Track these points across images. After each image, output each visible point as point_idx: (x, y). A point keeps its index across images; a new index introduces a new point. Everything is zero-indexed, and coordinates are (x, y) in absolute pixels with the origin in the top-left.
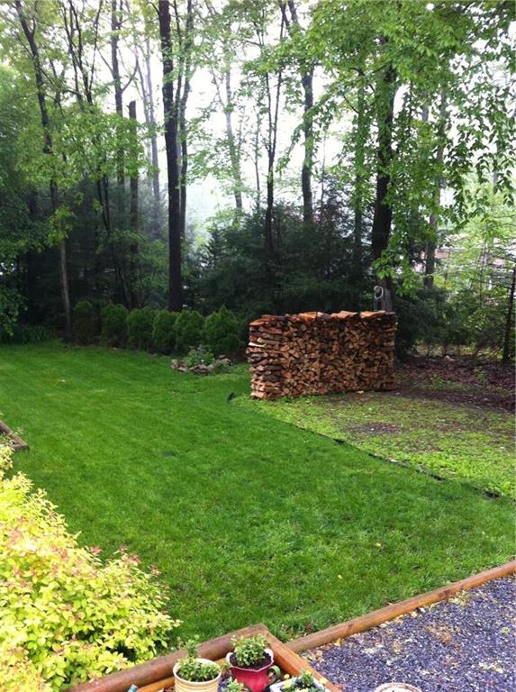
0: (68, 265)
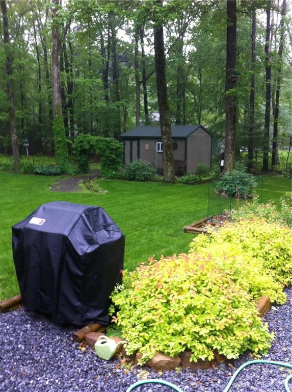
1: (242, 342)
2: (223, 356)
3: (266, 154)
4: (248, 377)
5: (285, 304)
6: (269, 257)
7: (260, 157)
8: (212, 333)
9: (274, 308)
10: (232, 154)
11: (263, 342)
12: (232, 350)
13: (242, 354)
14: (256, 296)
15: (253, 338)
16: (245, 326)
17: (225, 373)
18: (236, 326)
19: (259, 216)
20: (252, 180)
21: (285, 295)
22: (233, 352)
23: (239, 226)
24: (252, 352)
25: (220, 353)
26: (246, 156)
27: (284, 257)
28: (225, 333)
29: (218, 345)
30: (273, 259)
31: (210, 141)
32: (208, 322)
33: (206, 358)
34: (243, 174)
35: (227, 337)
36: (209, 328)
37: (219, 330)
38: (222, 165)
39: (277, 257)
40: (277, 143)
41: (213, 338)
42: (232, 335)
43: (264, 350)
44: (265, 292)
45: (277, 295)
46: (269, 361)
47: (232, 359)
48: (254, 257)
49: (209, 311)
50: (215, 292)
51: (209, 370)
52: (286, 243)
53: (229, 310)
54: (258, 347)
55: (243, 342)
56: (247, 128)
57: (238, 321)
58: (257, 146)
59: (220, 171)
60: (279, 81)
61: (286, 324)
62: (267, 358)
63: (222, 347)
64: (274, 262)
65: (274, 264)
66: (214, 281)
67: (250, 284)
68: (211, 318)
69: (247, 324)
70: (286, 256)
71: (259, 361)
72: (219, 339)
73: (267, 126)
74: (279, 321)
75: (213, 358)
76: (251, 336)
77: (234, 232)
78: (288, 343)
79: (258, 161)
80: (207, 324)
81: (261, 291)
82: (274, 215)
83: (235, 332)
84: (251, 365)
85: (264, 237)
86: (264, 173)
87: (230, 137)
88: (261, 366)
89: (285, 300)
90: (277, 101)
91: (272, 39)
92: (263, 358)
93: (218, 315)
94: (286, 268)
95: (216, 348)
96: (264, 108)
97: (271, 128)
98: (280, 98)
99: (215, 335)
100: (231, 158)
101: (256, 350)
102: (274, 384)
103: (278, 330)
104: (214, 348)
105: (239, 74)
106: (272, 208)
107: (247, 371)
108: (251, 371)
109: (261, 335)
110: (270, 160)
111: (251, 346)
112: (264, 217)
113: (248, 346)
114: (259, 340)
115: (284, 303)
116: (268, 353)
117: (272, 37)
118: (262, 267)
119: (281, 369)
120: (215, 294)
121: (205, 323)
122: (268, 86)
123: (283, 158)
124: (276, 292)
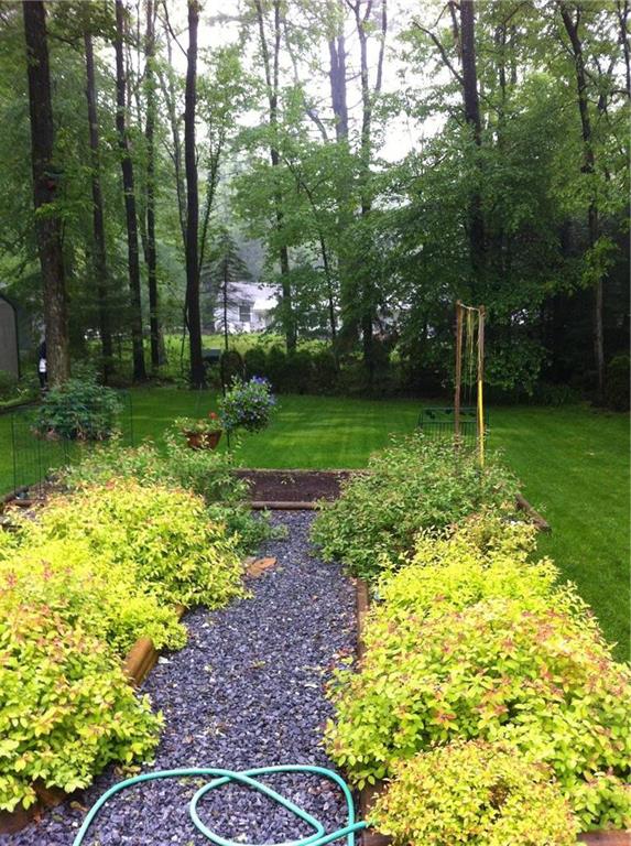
0: (604, 310)
1: (94, 750)
2: (57, 790)
3: (138, 345)
4: (115, 819)
5: (185, 647)
6: (147, 556)
7: (127, 349)
8: (28, 746)
9: (163, 660)
10: (62, 346)
11: (143, 736)
12: (75, 772)
13: (99, 773)
14: (126, 644)
15: (120, 734)
16: (99, 713)
17: (64, 825)
18: (80, 717)
19: (124, 473)
20: (111, 398)
21: (183, 628)
22: (79, 774)
23: (81, 501)
24: (121, 763)
25: (50, 784)
26: (98, 347)
27: (177, 551)
28: (57, 738)
29: (42, 768)
30: (156, 559)
31: (13, 317)
32: (15, 723)
33: (19, 806)
34: (91, 388)
35: (62, 745)
36: (19, 737)
37: (43, 736)
38: (43, 370)
39: (164, 554)
40: (160, 321)
41: (30, 756)
42: (73, 738)
43: (145, 753)
44: (142, 631)
45: (167, 633)
46: (158, 773)
47: (78, 789)
48: (117, 561)
49: (15, 701)
50: (27, 655)
51: (27, 829)
52: (179, 522)
53: (60, 686)
54: (131, 751)
55: (98, 748)
56: (94, 289)
57: (83, 706)
58: (118, 328)
59: (39, 384)
60: (150, 191)
61: (189, 688)
62: (153, 767)
63: (51, 770)
64: (160, 565)
65: (159, 568)
66: (23, 630)
67: (110, 620)
68: (22, 714)
69: (104, 706)
70: (181, 549)
71: (136, 778)
72: (42, 755)
73: (135, 285)
74: (175, 685)
75: (33, 799)
76: (113, 731)
77: (70, 514)
78: (194, 726)
79: (124, 358)
80: (14, 729)
81: (135, 632)
82: (155, 467)
83: (79, 732)
84: (120, 791)
85: (136, 516)
86: (137, 382)
87: (55, 308)
88: (140, 788)
89: (185, 639)
90: (151, 232)
91: (130, 103)
92: (145, 769)
93: (39, 704)
94: (183, 574)
95: (39, 776)
96: (125, 246)
97: (144, 290)
98: (155, 228)
99: (34, 748)
100: (62, 355)
101: (129, 757)
102: (168, 817)
103: (173, 705)
104: (34, 778)
105: (63, 172)
106: (149, 455)
107: (112, 806)
108: (120, 806)
109: (136, 724)
110: (147, 357)
111: (118, 753)
112: (134, 474)
113: (111, 754)
114: (132, 735)
115: (183, 645)
116: (153, 758)
117: (129, 98)
118: (133, 581)
119: (182, 783)
120: (28, 658)
121: (8, 728)
122: (130, 201)
123: (174, 351)
124: (166, 625)
